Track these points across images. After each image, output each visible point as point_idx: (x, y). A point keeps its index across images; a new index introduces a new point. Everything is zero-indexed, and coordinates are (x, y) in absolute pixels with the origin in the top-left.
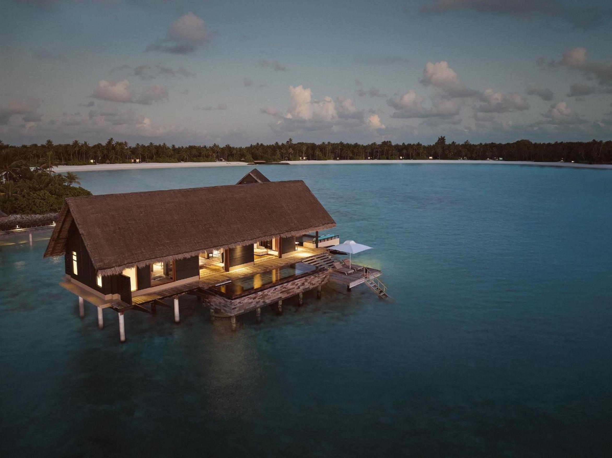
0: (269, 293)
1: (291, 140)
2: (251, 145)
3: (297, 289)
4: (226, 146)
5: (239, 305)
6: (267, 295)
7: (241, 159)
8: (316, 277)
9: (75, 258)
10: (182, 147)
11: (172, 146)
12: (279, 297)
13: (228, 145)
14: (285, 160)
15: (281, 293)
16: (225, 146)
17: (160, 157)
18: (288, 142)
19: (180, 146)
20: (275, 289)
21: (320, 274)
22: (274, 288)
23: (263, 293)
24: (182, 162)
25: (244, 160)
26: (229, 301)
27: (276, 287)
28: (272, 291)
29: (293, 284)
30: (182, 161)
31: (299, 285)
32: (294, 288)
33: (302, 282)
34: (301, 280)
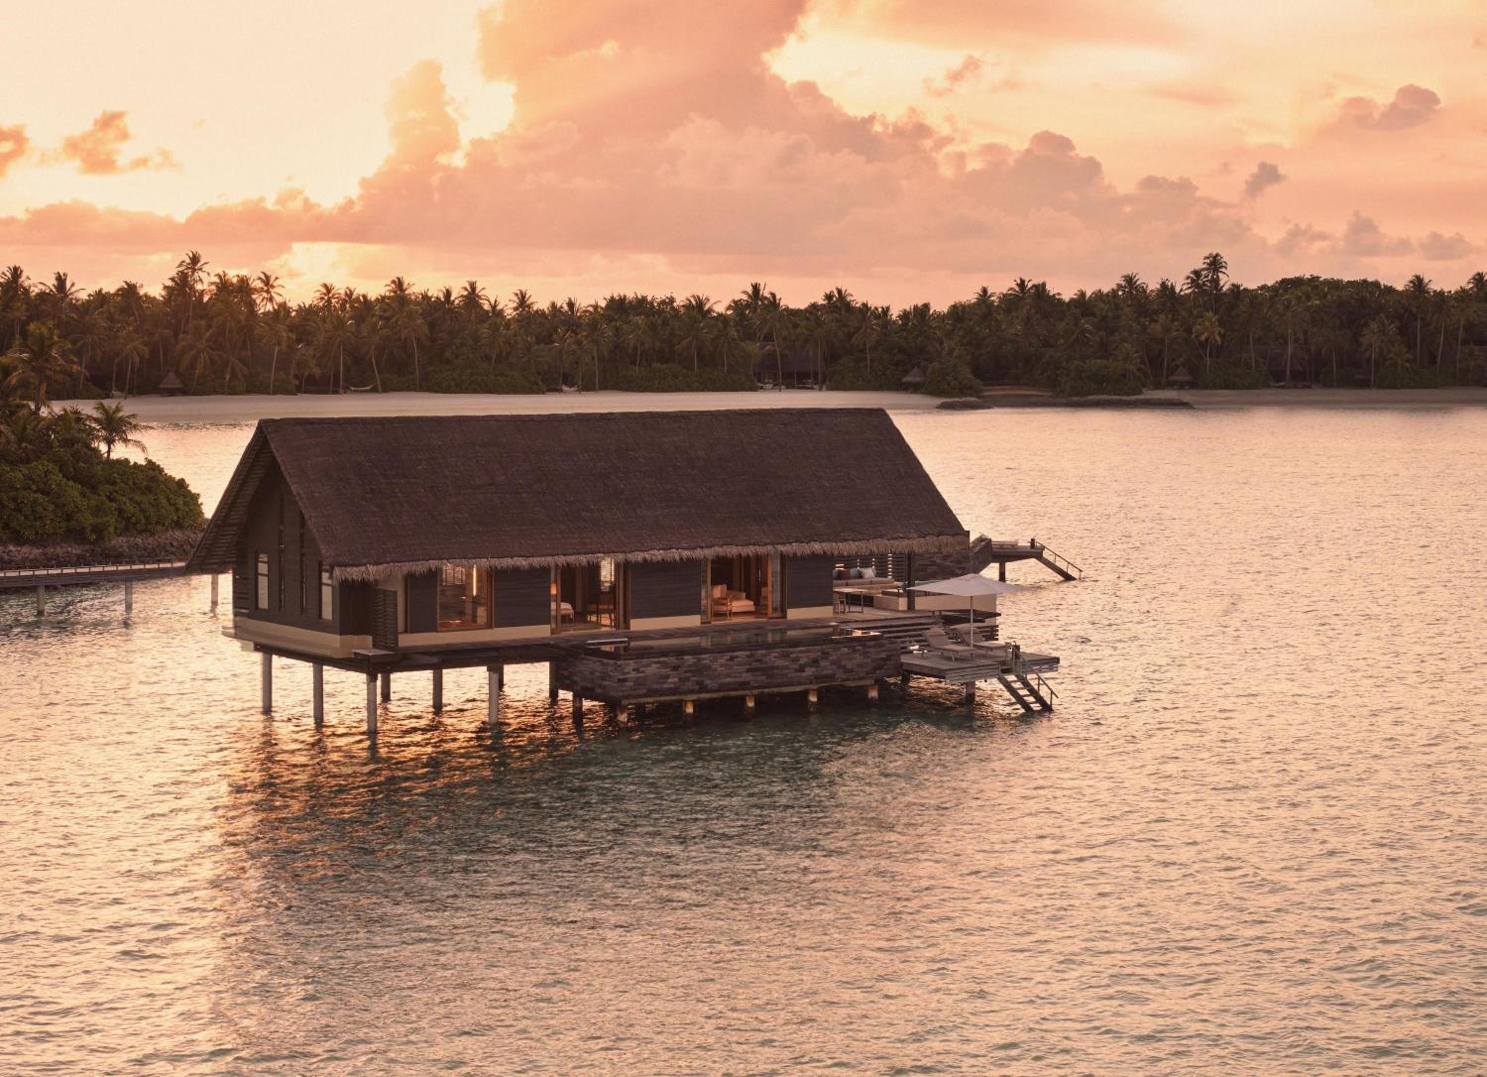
0: (715, 666)
1: (1215, 264)
2: (985, 290)
3: (796, 671)
4: (829, 297)
5: (634, 675)
6: (708, 667)
7: (906, 372)
8: (854, 651)
9: (263, 568)
10: (571, 305)
11: (515, 298)
12: (742, 679)
13: (839, 291)
14: (1170, 385)
15: (748, 671)
16: (821, 301)
17: (448, 362)
18: (1197, 273)
19: (561, 302)
20: (732, 659)
21: (870, 647)
22: (727, 656)
23: (699, 660)
24: (565, 388)
25: (918, 379)
26: (612, 662)
27: (736, 654)
28: (722, 661)
29: (786, 656)
30: (566, 384)
31: (803, 661)
32: (786, 667)
33: (813, 655)
34: (808, 651)
